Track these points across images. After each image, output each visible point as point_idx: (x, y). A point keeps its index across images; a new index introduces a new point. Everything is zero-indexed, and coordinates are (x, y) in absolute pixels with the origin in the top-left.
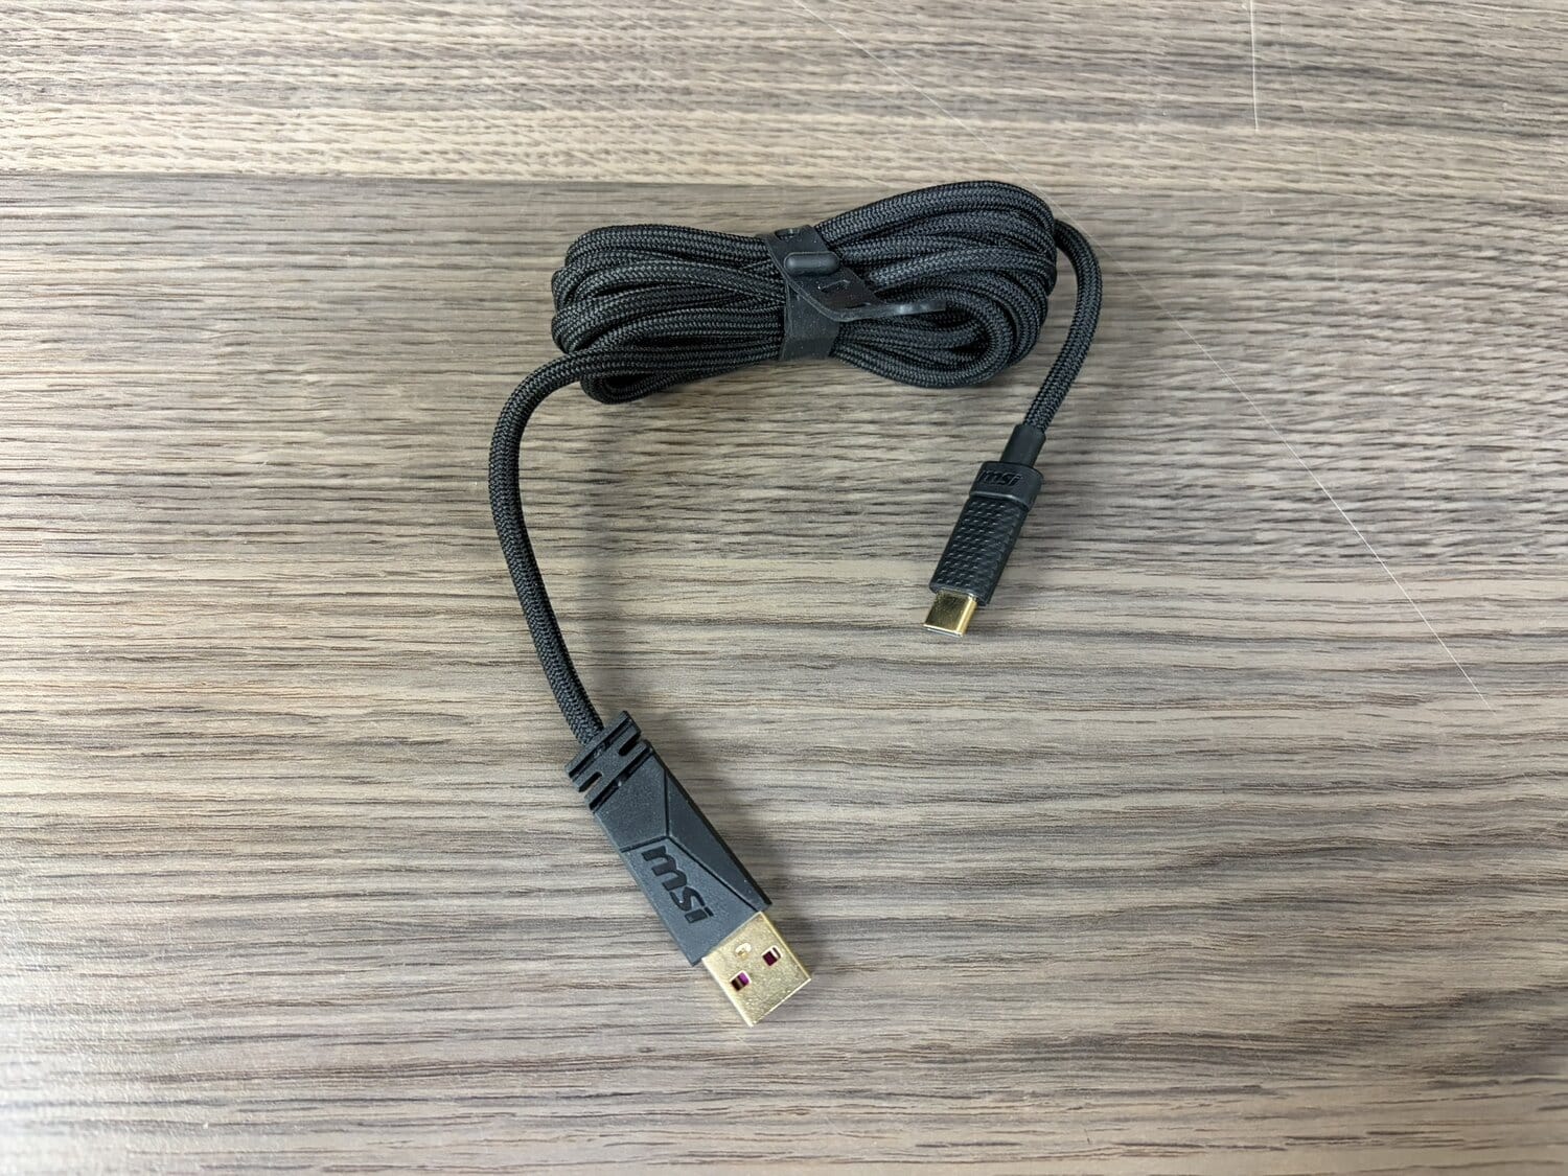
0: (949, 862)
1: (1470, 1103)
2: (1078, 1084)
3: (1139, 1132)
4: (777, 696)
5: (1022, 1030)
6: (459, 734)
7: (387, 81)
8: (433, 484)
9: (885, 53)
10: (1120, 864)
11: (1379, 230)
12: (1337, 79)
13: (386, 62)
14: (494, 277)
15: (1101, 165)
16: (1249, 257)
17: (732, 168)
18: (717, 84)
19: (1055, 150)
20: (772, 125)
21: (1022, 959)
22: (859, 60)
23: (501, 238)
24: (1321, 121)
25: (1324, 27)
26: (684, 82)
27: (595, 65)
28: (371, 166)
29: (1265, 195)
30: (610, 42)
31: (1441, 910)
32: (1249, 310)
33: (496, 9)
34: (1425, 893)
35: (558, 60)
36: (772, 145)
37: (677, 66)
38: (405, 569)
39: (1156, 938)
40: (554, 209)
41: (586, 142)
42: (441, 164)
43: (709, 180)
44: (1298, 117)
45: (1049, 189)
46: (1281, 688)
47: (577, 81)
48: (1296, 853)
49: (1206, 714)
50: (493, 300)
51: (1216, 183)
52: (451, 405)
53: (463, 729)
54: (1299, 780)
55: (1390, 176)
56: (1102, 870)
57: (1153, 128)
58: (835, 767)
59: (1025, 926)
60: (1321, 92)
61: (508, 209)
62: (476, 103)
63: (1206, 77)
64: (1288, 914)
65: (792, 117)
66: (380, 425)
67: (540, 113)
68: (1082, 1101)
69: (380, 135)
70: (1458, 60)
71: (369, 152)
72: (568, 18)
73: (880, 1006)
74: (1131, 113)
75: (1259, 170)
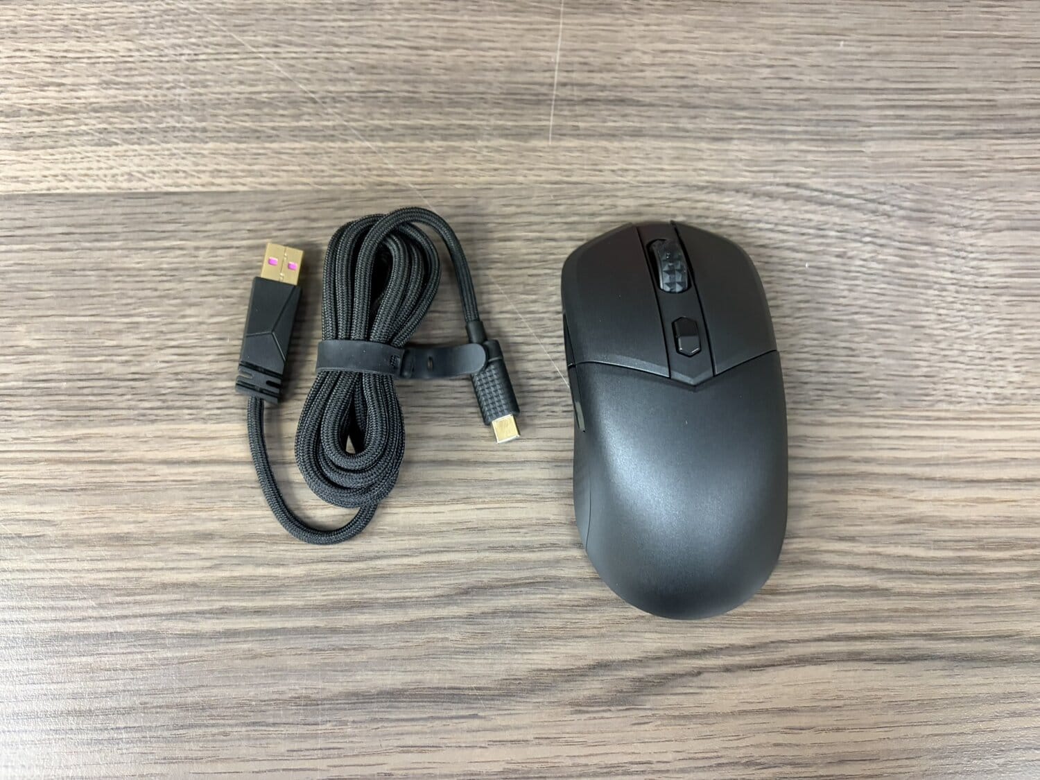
0: (317, 596)
1: (593, 722)
2: (378, 716)
3: (410, 741)
4: (230, 504)
5: (351, 687)
6: (49, 531)
7: (25, 131)
8: (41, 385)
9: (327, 100)
10: (414, 594)
11: (615, 206)
12: (603, 107)
13: (25, 119)
14: (82, 255)
15: (452, 170)
16: (534, 227)
17: (229, 180)
18: (224, 125)
19: (425, 160)
20: (255, 151)
21: (354, 649)
22: (313, 105)
23: (87, 230)
24: (590, 136)
25: (600, 71)
26: (204, 124)
27: (149, 114)
28: (13, 187)
29: (548, 186)
30: (160, 98)
31: (591, 616)
32: (530, 261)
33: (92, 80)
34: (583, 606)
35: (127, 112)
36: (254, 164)
37: (200, 113)
38: (24, 436)
39: (431, 635)
40: (120, 210)
41: (141, 166)
42: (54, 183)
43: (214, 189)
44: (576, 133)
45: (418, 187)
46: (518, 490)
47: (137, 125)
48: (515, 585)
49: (473, 507)
50: (80, 270)
51: (520, 179)
52: (54, 337)
53: (51, 529)
54: (521, 544)
55: (627, 170)
56: (404, 598)
57: (486, 143)
58: (260, 545)
59: (358, 630)
60: (593, 116)
61: (92, 211)
62: (76, 142)
63: (522, 109)
64: (505, 620)
65: (267, 145)
66: (11, 350)
67: (114, 148)
68: (380, 725)
69: (19, 166)
70: (683, 90)
71: (12, 178)
72: (136, 83)
73: (274, 676)
74: (472, 133)
75: (547, 169)
